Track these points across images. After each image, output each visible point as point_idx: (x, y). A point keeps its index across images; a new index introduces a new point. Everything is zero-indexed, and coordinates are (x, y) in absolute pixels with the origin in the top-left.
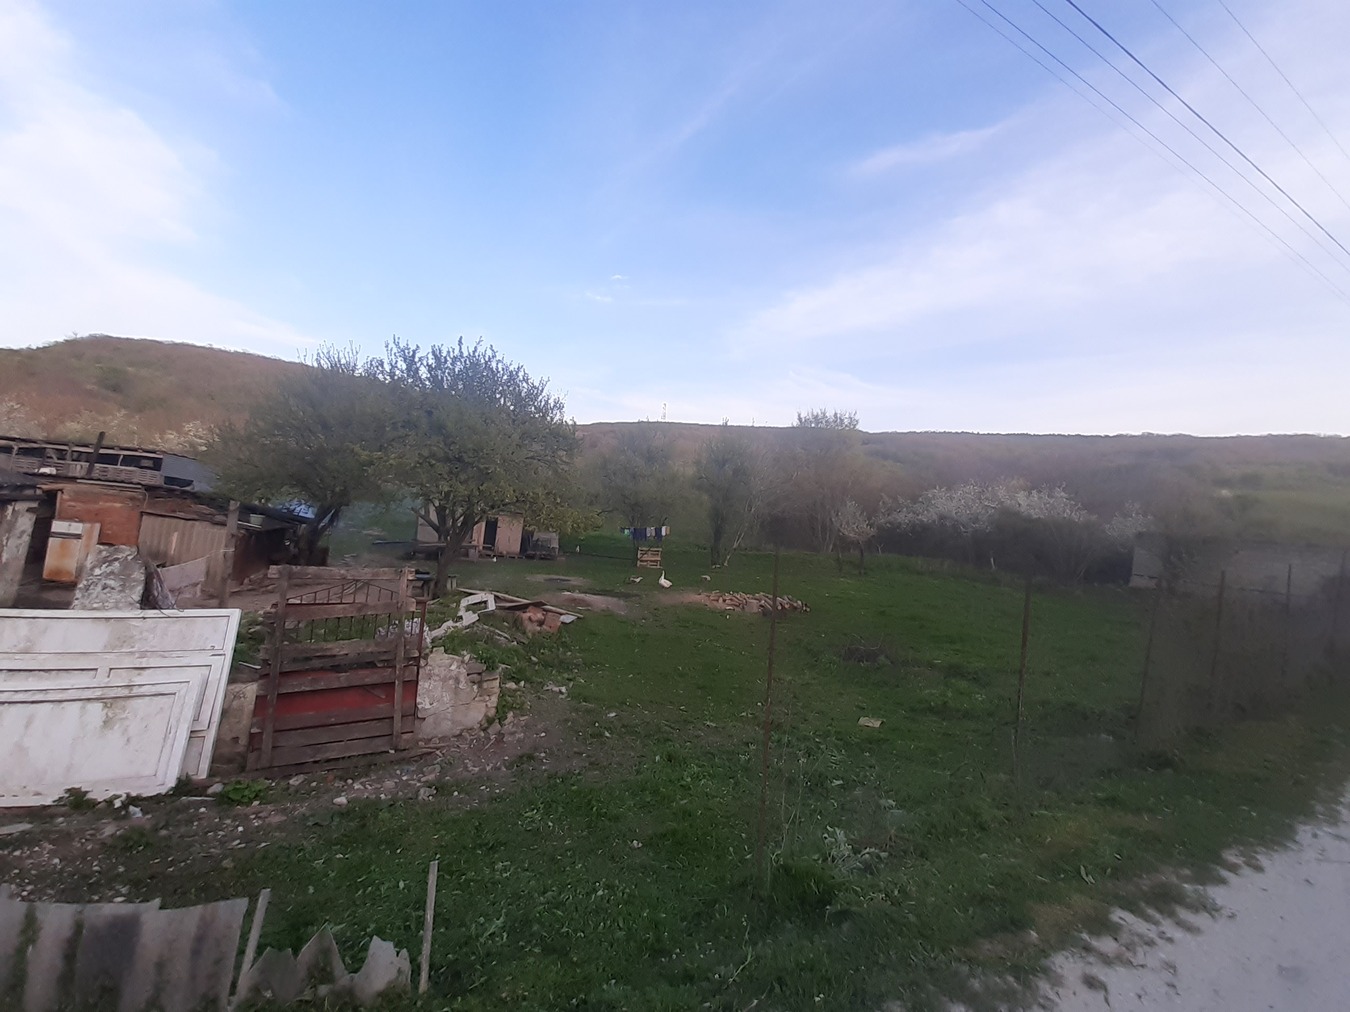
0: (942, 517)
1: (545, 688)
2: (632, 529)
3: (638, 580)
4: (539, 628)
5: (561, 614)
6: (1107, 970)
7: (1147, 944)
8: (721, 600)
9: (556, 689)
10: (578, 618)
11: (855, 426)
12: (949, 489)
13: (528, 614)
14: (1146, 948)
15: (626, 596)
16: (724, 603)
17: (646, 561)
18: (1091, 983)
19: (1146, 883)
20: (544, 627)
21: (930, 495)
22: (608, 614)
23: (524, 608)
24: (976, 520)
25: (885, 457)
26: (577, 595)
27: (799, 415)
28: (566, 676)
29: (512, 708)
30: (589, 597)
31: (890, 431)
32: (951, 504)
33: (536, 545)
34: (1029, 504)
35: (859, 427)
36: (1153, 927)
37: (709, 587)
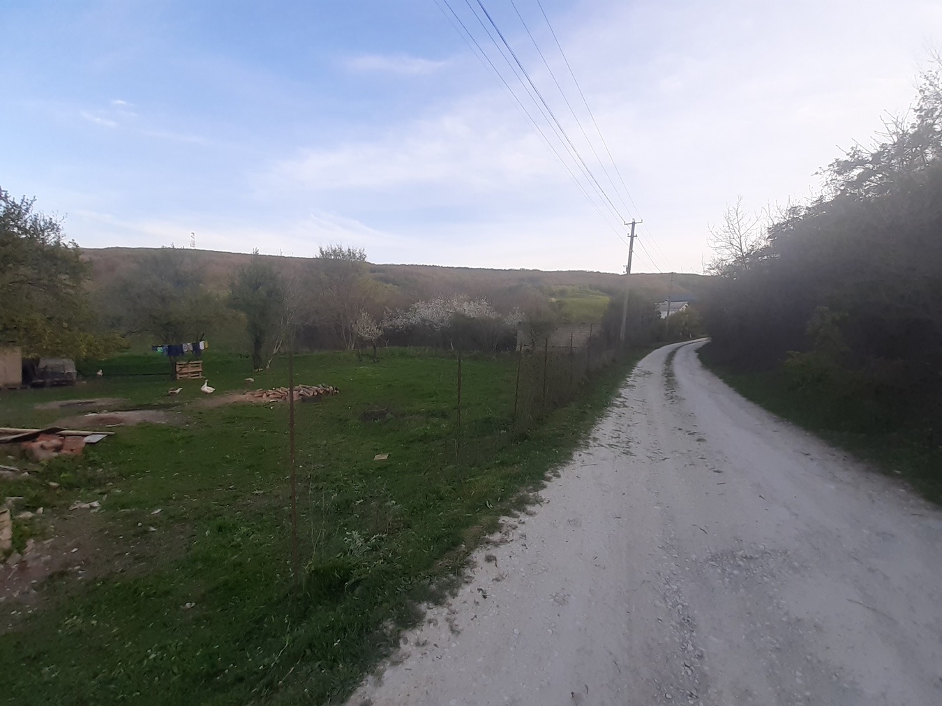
0: (424, 320)
1: (72, 508)
2: (166, 346)
3: (178, 391)
4: (56, 454)
5: (85, 436)
6: (497, 549)
7: (514, 529)
8: (265, 395)
9: (87, 506)
10: (109, 435)
11: (364, 260)
12: (426, 302)
13: (40, 443)
14: (513, 531)
15: (166, 407)
16: (268, 397)
17: (187, 373)
18: (489, 559)
19: (513, 499)
20: (63, 452)
21: (416, 306)
22: (144, 427)
23: (33, 437)
24: (442, 321)
25: (387, 281)
26: (105, 414)
27: (321, 250)
28: (98, 491)
29: (31, 535)
30: (120, 415)
31: (389, 263)
32: (429, 311)
33: (44, 373)
34: (470, 309)
35: (367, 260)
36: (516, 519)
37: (252, 387)
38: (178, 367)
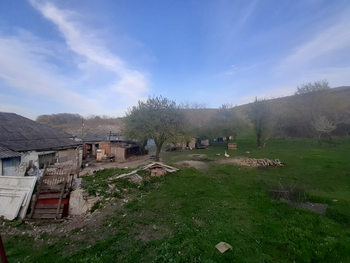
4: (155, 175)
13: (154, 170)
15: (209, 161)
17: (231, 147)
30: (192, 162)
33: (202, 145)
38: (229, 145)
